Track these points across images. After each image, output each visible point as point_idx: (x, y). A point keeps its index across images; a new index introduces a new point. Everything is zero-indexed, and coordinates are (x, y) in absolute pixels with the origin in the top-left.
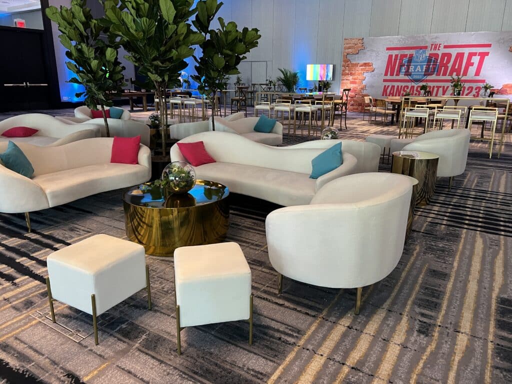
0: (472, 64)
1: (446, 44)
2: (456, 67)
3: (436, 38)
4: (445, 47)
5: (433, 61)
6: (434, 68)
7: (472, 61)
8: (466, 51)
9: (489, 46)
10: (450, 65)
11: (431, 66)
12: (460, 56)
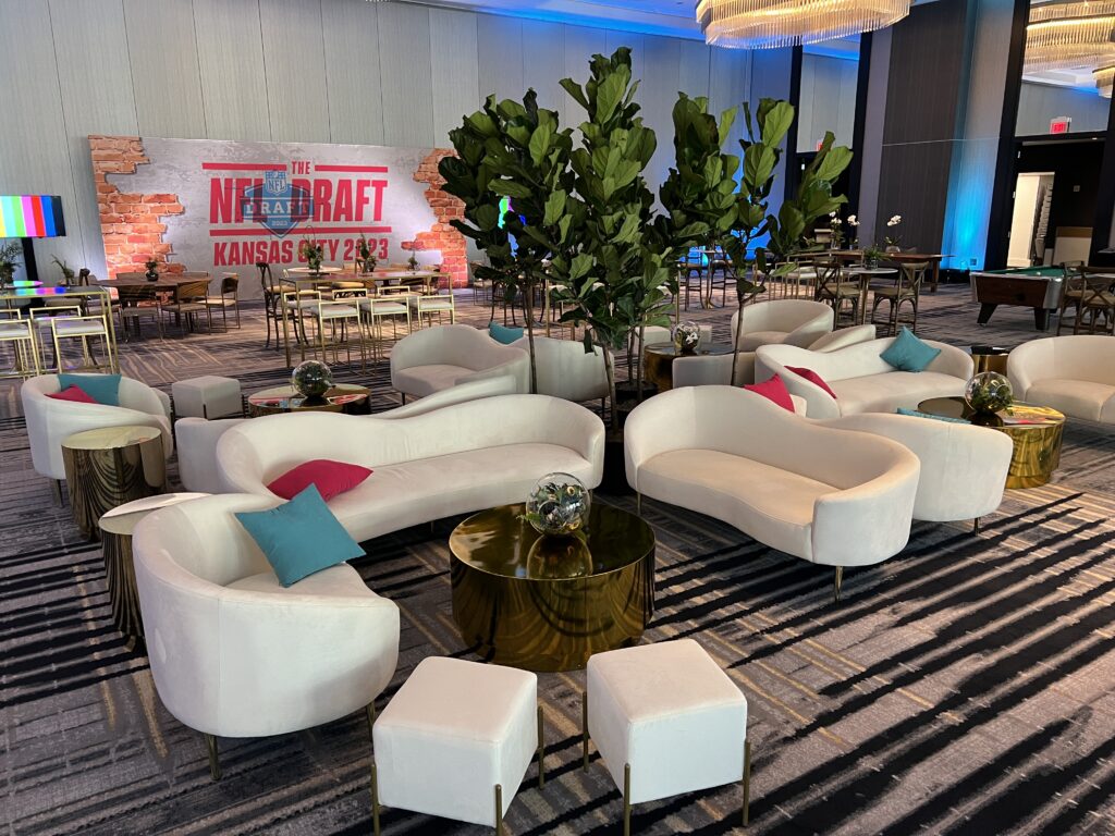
0: (367, 201)
1: (317, 163)
2: (343, 206)
3: (298, 150)
4: (319, 168)
5: (301, 194)
6: (307, 208)
7: (366, 195)
8: (354, 177)
9: (384, 170)
10: (333, 201)
11: (300, 203)
12: (345, 185)
